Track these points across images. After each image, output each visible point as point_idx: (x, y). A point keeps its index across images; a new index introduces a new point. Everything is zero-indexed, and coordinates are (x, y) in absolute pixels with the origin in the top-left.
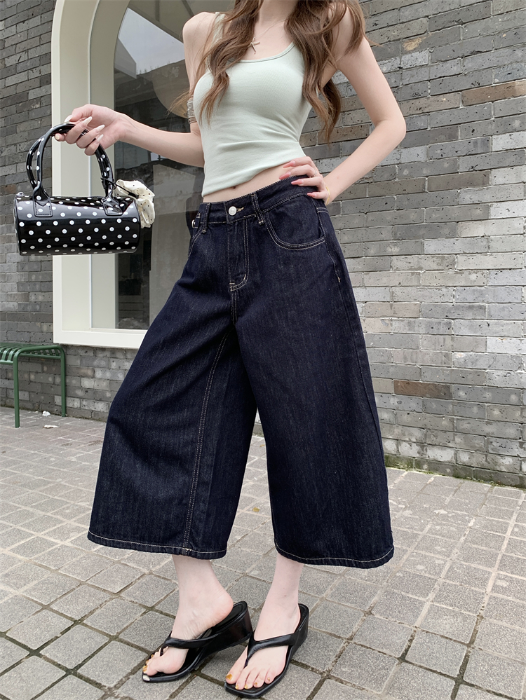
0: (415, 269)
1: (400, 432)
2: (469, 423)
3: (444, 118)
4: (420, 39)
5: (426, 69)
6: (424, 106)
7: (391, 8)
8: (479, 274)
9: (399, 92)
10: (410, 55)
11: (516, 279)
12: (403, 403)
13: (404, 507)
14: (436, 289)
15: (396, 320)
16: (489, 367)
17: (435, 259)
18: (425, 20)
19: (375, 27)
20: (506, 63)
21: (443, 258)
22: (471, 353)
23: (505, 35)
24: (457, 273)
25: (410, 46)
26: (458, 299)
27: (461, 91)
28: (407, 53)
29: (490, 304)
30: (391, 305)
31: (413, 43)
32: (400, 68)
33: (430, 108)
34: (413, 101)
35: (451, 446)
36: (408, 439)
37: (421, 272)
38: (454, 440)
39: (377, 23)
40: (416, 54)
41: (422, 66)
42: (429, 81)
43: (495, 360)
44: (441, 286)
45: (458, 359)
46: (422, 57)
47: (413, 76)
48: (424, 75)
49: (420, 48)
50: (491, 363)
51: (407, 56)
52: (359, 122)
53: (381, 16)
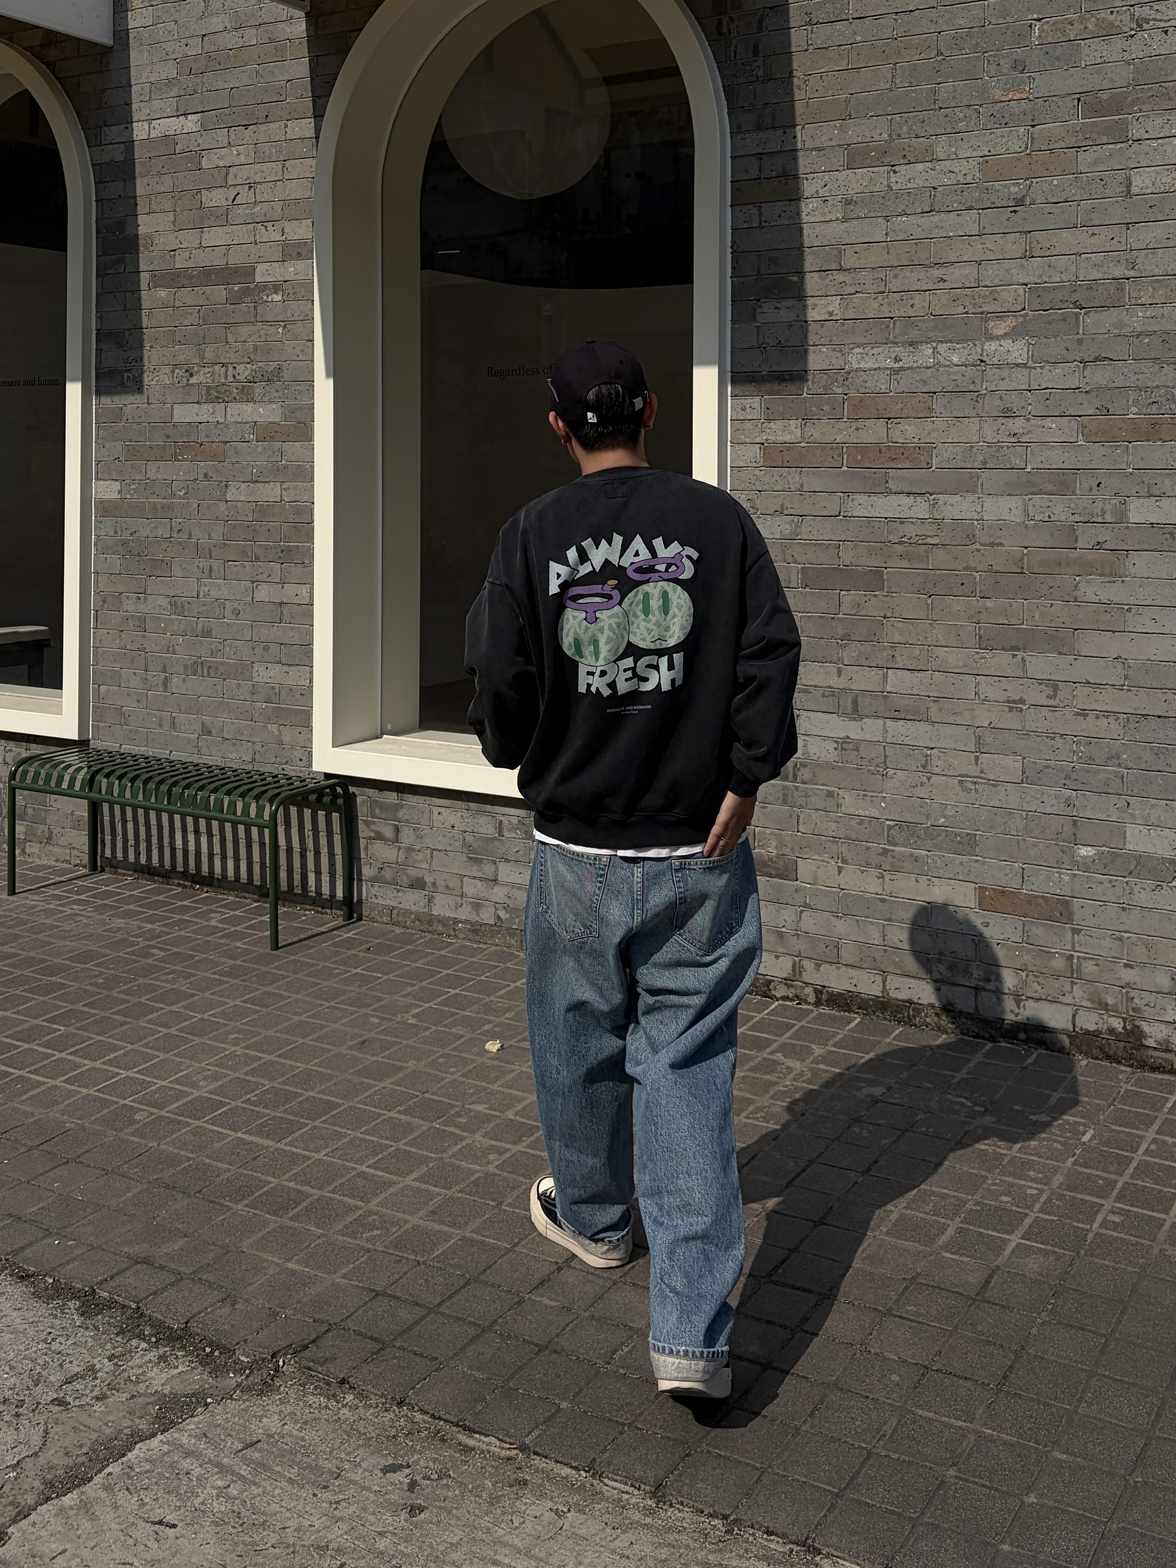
0: (1014, 702)
1: (982, 974)
2: (1097, 965)
3: (1056, 458)
4: (1014, 320)
5: (1025, 372)
6: (1021, 431)
7: (965, 259)
8: (1111, 720)
9: (981, 401)
10: (998, 343)
11: (1169, 733)
12: (991, 925)
13: (983, 1109)
14: (1047, 737)
15: (982, 783)
16: (1131, 873)
17: (1043, 687)
18: (1021, 290)
19: (941, 285)
20: (1149, 385)
21: (1056, 689)
22: (1104, 848)
23: (1147, 340)
24: (1078, 714)
25: (1000, 328)
26: (1081, 757)
27: (1080, 416)
28: (991, 338)
29: (1130, 771)
30: (977, 758)
31: (1003, 325)
32: (982, 361)
33: (1030, 435)
34: (1004, 420)
35: (1066, 1002)
36: (994, 989)
37: (1025, 707)
38: (1071, 992)
39: (944, 277)
40: (1007, 343)
41: (1018, 365)
42: (1030, 391)
43: (1139, 863)
44: (1054, 733)
45: (1083, 857)
46: (1017, 350)
47: (1002, 379)
48: (1020, 379)
49: (1013, 334)
50: (1132, 868)
51: (993, 344)
52: (916, 440)
53: (951, 269)
